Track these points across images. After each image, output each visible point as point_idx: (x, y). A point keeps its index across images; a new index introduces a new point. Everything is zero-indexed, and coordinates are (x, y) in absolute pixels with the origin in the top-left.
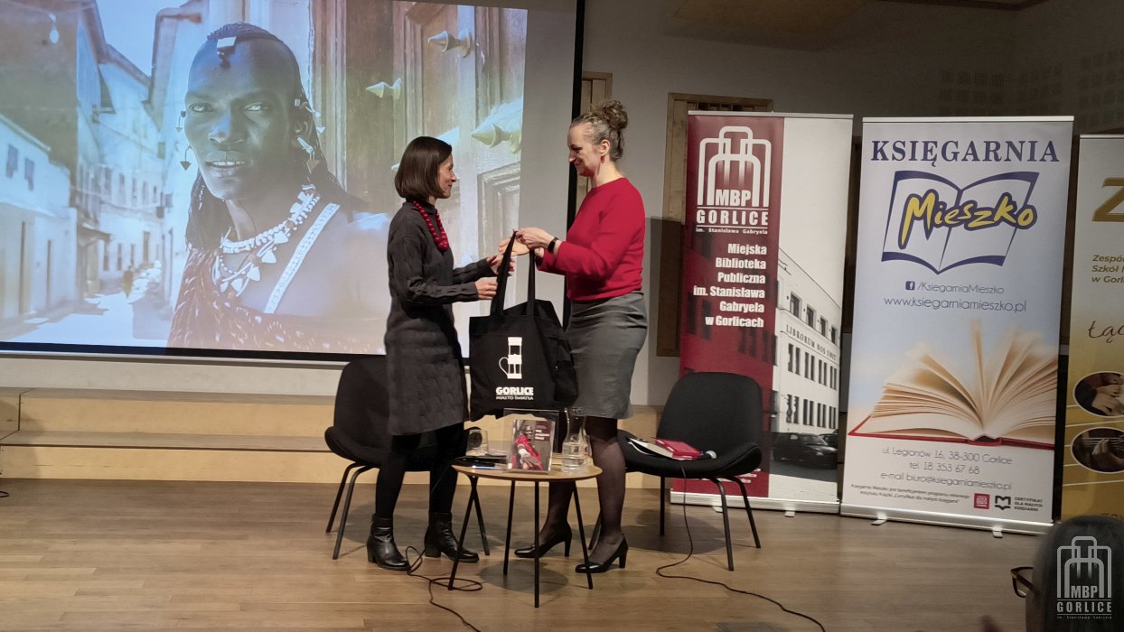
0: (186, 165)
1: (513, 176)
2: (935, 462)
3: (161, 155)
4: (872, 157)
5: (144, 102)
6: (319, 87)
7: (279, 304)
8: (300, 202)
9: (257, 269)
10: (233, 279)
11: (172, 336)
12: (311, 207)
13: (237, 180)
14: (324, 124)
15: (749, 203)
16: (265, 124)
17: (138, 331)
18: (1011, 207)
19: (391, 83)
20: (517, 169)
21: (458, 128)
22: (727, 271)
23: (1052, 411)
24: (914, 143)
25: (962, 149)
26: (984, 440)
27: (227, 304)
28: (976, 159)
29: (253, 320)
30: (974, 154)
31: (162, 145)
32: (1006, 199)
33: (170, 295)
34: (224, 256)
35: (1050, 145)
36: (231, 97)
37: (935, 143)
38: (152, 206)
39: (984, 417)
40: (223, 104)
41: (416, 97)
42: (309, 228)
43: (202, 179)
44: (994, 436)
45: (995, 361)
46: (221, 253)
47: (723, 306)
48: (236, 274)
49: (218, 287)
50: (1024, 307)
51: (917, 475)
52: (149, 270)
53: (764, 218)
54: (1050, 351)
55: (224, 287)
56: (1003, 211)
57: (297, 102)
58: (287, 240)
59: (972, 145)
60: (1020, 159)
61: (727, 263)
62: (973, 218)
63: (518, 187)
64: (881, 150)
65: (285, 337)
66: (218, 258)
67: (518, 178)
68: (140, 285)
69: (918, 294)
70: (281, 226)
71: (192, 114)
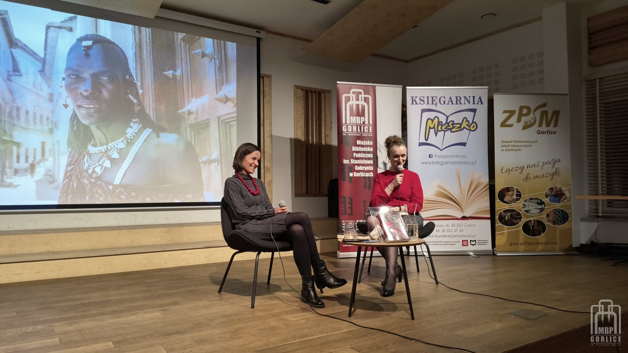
0: (66, 106)
1: (234, 118)
2: (446, 228)
3: (51, 100)
4: (411, 103)
5: (40, 71)
6: (139, 70)
7: (122, 179)
8: (132, 127)
9: (109, 161)
10: (95, 167)
11: (60, 198)
12: (137, 130)
13: (96, 115)
14: (142, 89)
15: (364, 122)
16: (110, 87)
17: (39, 196)
18: (467, 123)
19: (175, 71)
20: (235, 115)
21: (208, 95)
22: (357, 152)
23: (488, 204)
24: (428, 97)
25: (447, 100)
26: (464, 218)
27: (93, 180)
28: (452, 104)
29: (108, 188)
30: (452, 101)
31: (51, 95)
32: (465, 119)
33: (58, 176)
34: (90, 155)
35: (480, 98)
36: (91, 72)
37: (436, 97)
38: (46, 128)
39: (463, 208)
40: (86, 75)
41: (188, 80)
42: (137, 140)
43: (76, 114)
44: (468, 216)
45: (466, 185)
46: (88, 153)
47: (357, 168)
48: (97, 164)
49: (87, 171)
50: (475, 163)
51: (439, 235)
52: (46, 163)
53: (371, 129)
54: (485, 180)
55: (90, 171)
56: (464, 125)
57: (127, 77)
58: (125, 146)
59: (450, 98)
60: (469, 103)
61: (357, 149)
62: (453, 127)
63: (236, 122)
64: (415, 100)
65: (126, 196)
66: (86, 155)
67: (236, 119)
68: (40, 171)
69: (434, 159)
70: (121, 139)
71: (69, 80)
